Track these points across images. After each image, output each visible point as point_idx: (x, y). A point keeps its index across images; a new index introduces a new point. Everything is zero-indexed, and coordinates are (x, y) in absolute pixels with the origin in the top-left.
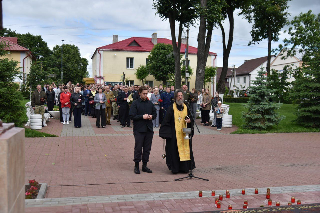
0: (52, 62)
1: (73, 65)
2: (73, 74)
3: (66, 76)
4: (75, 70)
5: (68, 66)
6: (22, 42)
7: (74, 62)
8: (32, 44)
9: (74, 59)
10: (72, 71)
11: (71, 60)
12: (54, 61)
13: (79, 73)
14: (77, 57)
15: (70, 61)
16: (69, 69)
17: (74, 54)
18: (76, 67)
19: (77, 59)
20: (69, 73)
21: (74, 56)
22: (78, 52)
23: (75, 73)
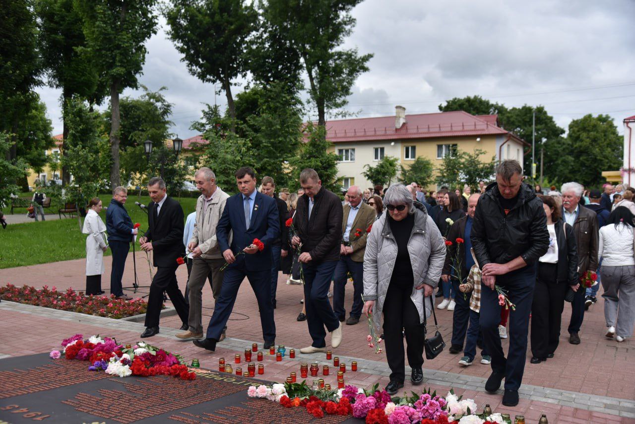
0: (562, 146)
1: (602, 150)
2: (604, 165)
3: (591, 170)
4: (607, 159)
5: (594, 154)
6: (512, 119)
7: (604, 146)
8: (528, 120)
9: (605, 140)
10: (601, 160)
11: (599, 142)
12: (564, 146)
13: (614, 164)
14: (612, 136)
15: (598, 144)
16: (596, 159)
17: (605, 132)
18: (609, 153)
19: (610, 140)
20: (596, 165)
21: (605, 135)
22: (614, 127)
23: (607, 163)
